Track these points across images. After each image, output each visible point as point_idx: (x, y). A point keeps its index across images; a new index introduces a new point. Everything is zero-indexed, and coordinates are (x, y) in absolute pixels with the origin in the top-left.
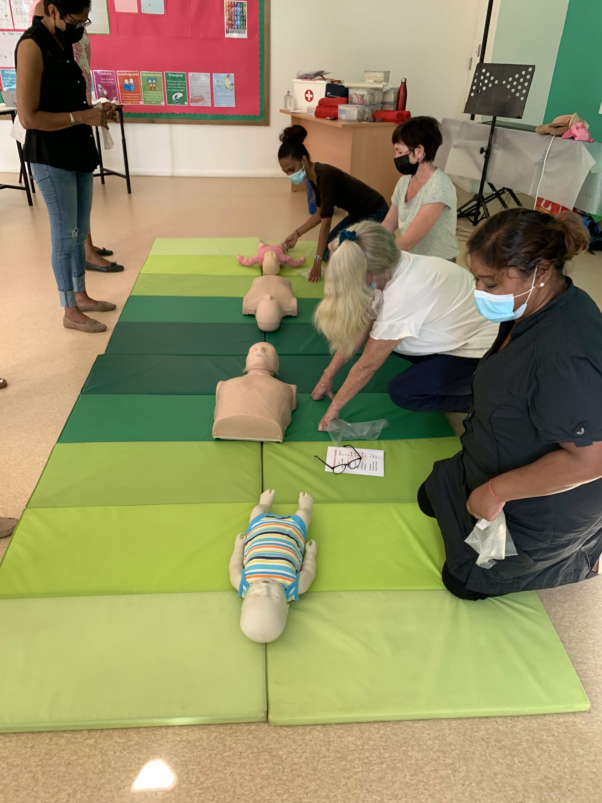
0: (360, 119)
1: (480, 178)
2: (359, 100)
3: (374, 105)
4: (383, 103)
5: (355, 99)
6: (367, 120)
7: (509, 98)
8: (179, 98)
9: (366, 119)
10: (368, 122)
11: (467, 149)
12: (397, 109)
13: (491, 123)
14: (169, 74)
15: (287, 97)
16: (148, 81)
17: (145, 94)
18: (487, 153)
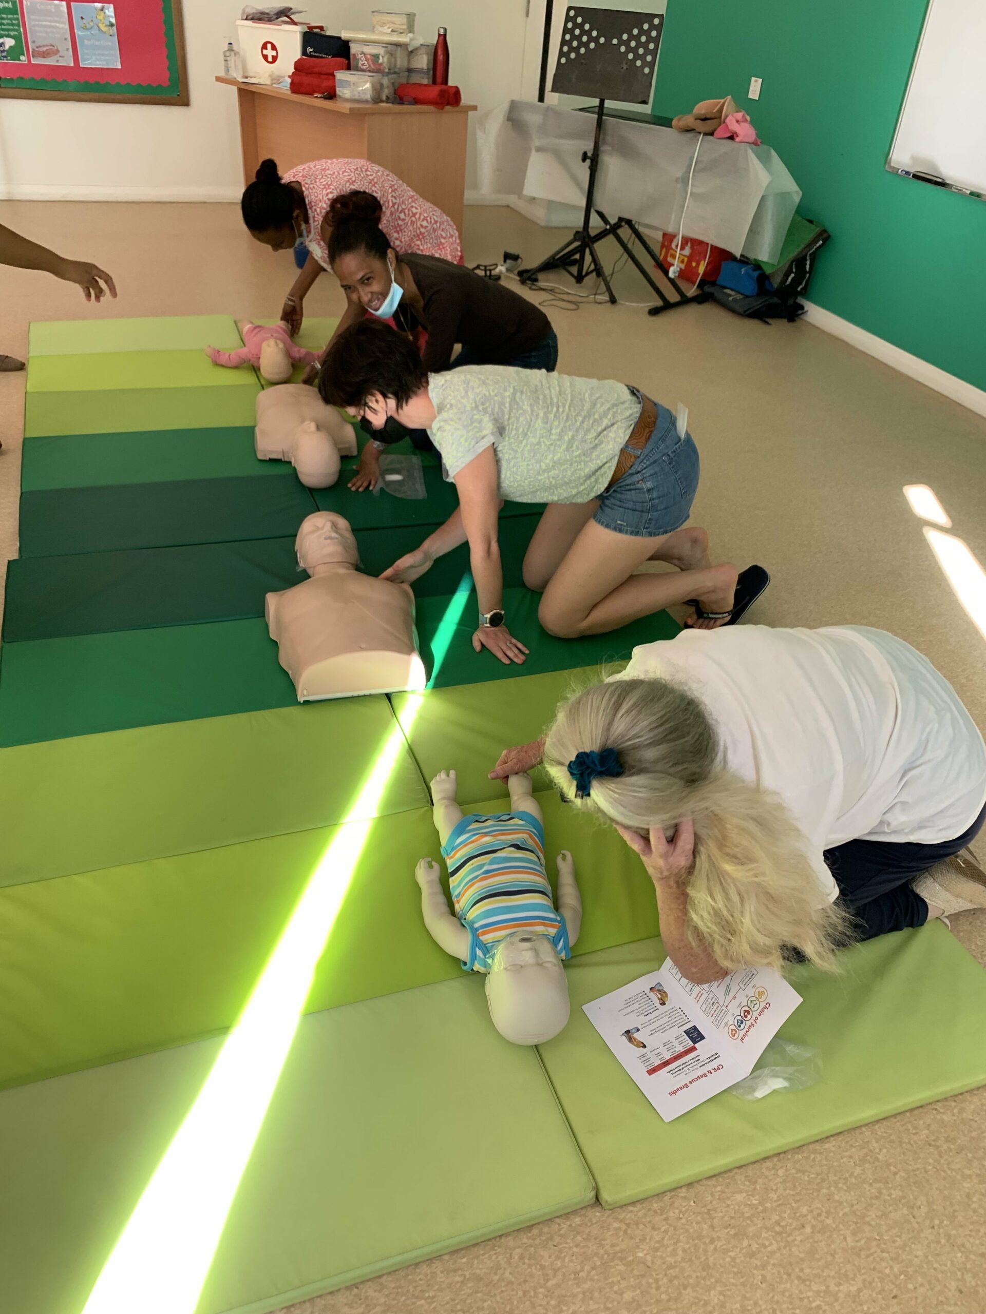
0: (377, 100)
1: (583, 203)
2: (371, 63)
3: (395, 73)
4: (409, 70)
5: (362, 62)
6: (388, 100)
7: (625, 68)
8: (7, 47)
9: (384, 98)
10: (390, 105)
11: (557, 154)
12: (434, 82)
13: (597, 110)
15: (228, 54)
18: (593, 160)
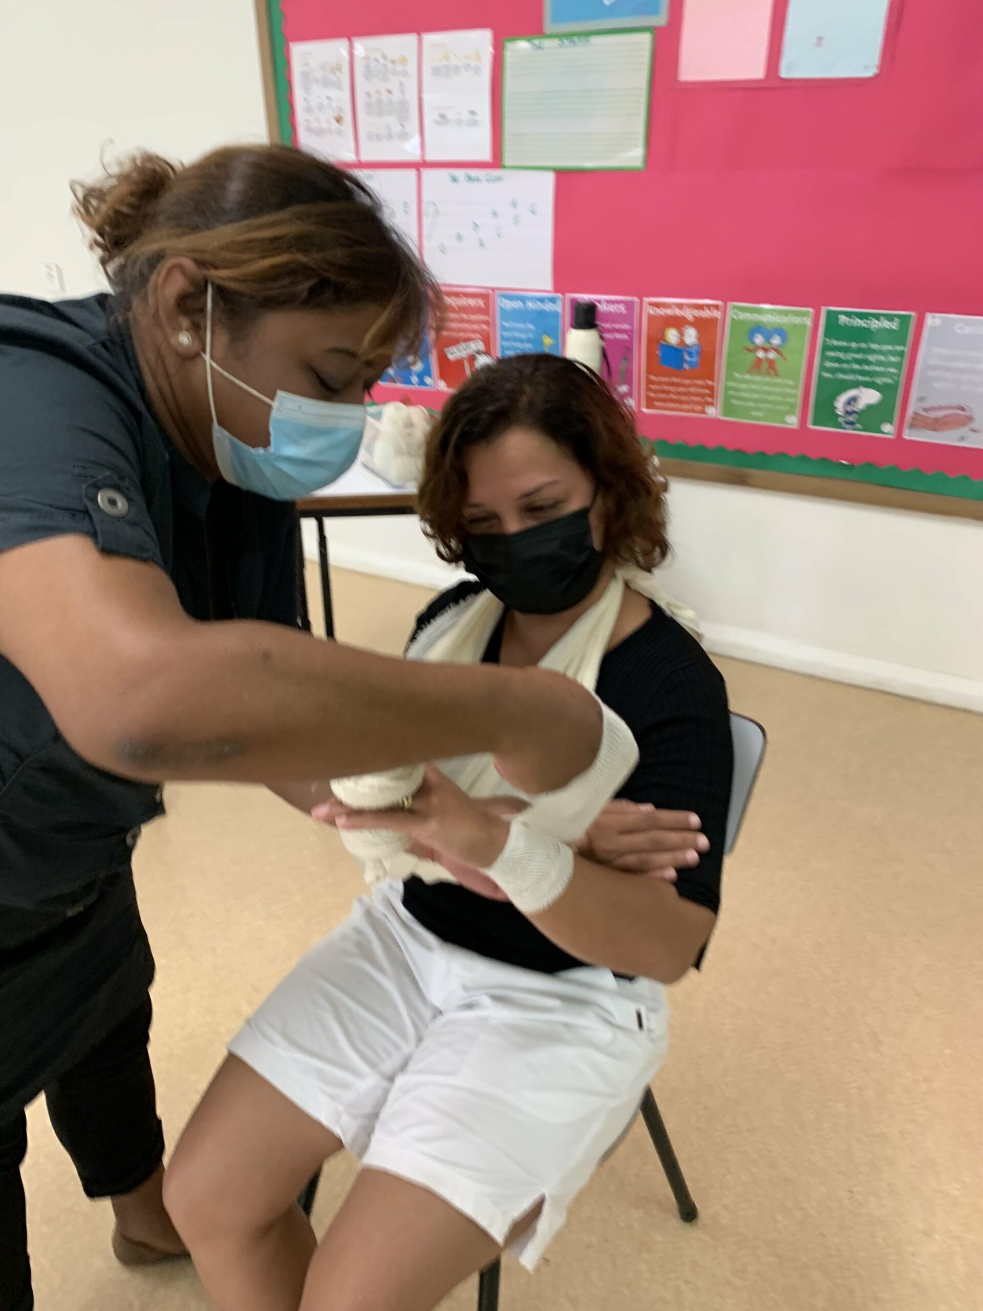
8: (861, 405)
14: (843, 319)
16: (751, 340)
17: (731, 384)
